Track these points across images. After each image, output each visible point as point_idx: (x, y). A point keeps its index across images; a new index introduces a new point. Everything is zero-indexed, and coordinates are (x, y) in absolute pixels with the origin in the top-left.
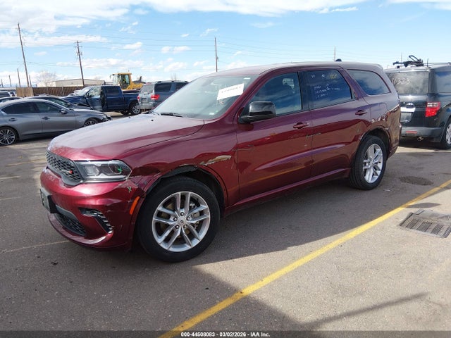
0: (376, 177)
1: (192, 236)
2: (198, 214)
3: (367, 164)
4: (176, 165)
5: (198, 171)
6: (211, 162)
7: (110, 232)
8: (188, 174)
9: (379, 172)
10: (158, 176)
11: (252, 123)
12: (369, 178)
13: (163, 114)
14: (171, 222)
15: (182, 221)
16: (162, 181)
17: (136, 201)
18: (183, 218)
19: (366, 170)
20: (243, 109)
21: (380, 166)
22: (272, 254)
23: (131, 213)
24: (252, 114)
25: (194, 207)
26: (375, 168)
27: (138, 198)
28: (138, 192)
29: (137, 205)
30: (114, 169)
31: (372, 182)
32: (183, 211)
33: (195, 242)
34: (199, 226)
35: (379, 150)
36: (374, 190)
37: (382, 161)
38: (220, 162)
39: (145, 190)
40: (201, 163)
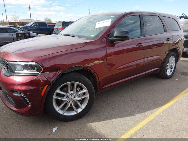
0: (171, 72)
1: (77, 107)
2: (82, 94)
3: (168, 66)
4: (71, 66)
5: (83, 70)
6: (91, 64)
7: (30, 105)
8: (78, 71)
9: (173, 70)
10: (59, 72)
11: (115, 42)
12: (169, 73)
13: (65, 35)
14: (65, 99)
15: (71, 99)
16: (62, 75)
17: (45, 88)
18: (72, 97)
19: (167, 69)
20: (110, 34)
21: (173, 67)
22: (124, 118)
23: (42, 94)
24: (116, 37)
25: (80, 90)
26: (171, 68)
27: (47, 86)
28: (47, 82)
29: (46, 90)
30: (31, 68)
31: (170, 75)
32: (72, 92)
33: (79, 110)
34: (82, 101)
35: (174, 59)
36: (170, 79)
37: (174, 65)
38: (97, 64)
39: (52, 81)
40: (86, 65)
